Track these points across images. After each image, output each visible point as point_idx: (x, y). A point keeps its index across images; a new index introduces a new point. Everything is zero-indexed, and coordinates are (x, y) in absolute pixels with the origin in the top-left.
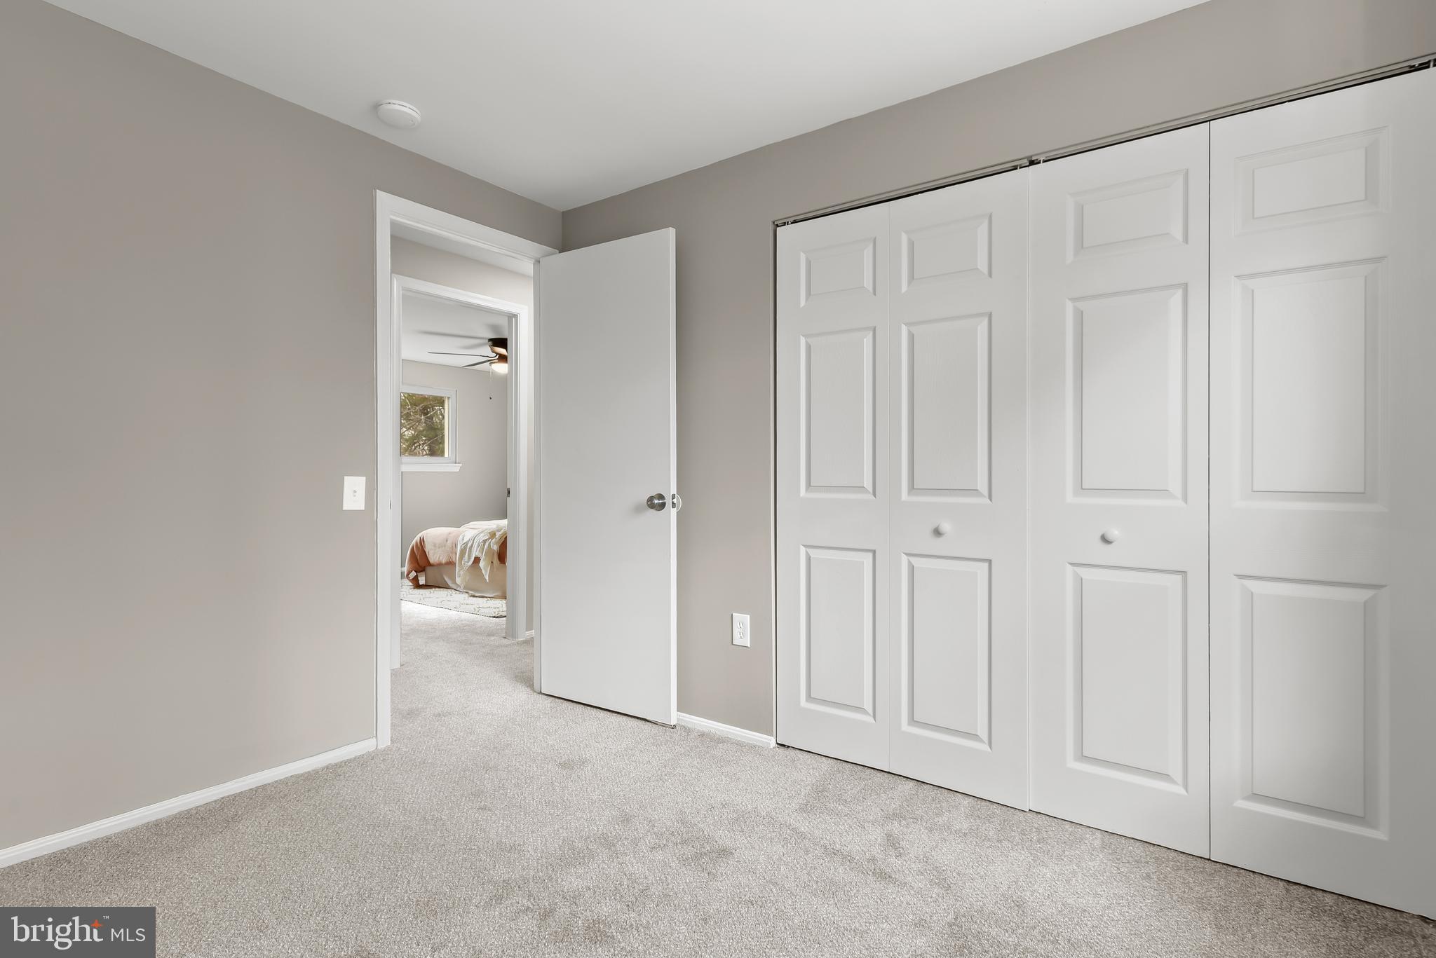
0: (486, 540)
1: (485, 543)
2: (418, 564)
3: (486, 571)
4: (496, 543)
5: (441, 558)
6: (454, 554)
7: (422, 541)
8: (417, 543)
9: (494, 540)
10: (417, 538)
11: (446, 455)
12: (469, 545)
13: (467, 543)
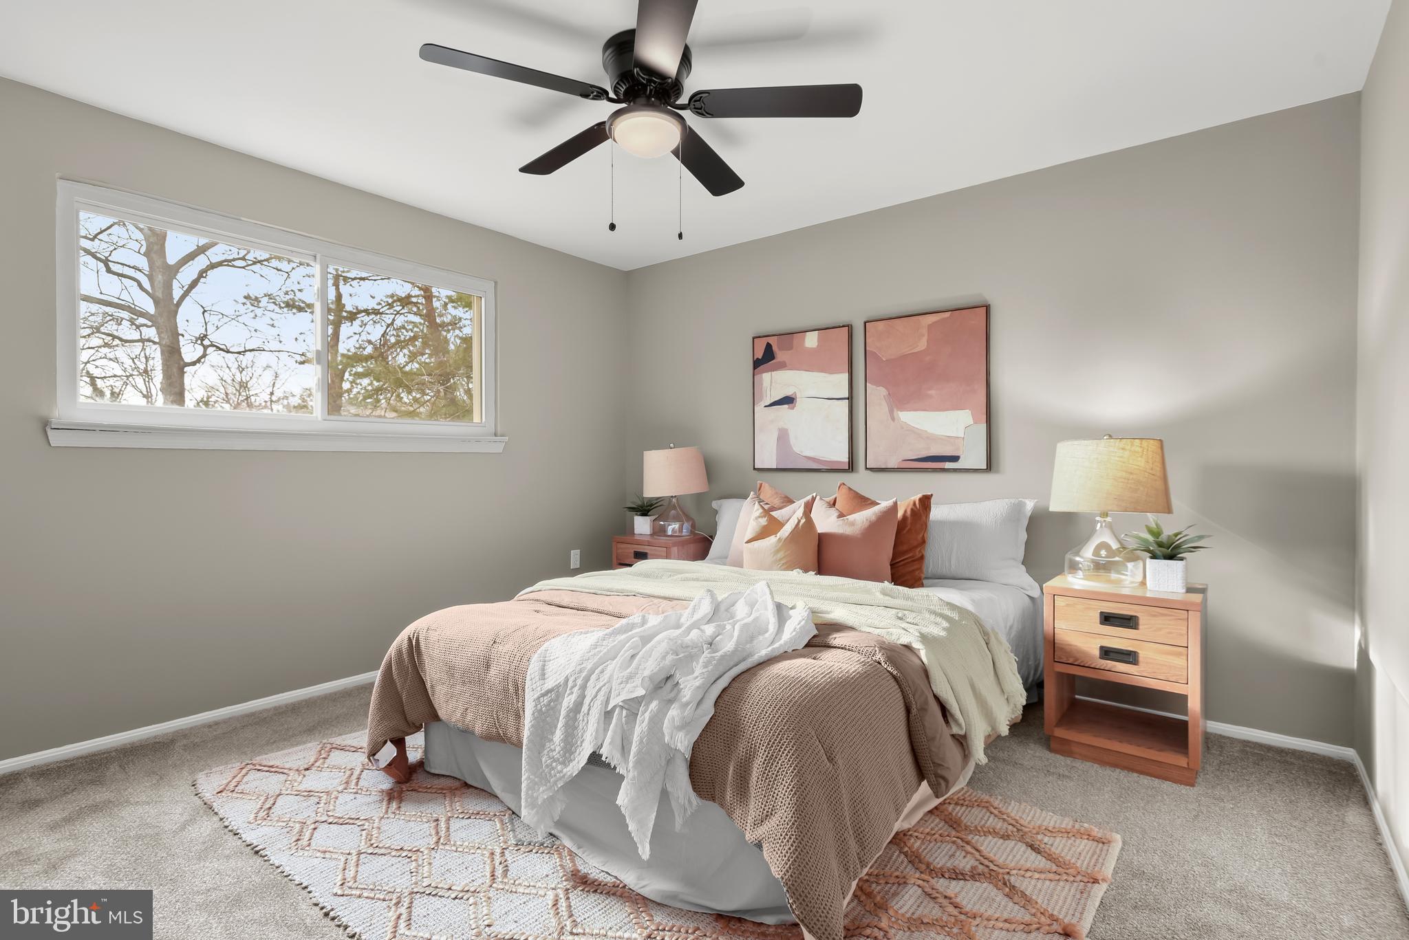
0: (638, 701)
1: (633, 715)
2: (403, 713)
3: (641, 824)
4: (685, 725)
5: (469, 717)
6: (511, 718)
7: (414, 648)
8: (399, 652)
9: (674, 712)
10: (402, 639)
11: (476, 419)
12: (568, 701)
13: (556, 694)
